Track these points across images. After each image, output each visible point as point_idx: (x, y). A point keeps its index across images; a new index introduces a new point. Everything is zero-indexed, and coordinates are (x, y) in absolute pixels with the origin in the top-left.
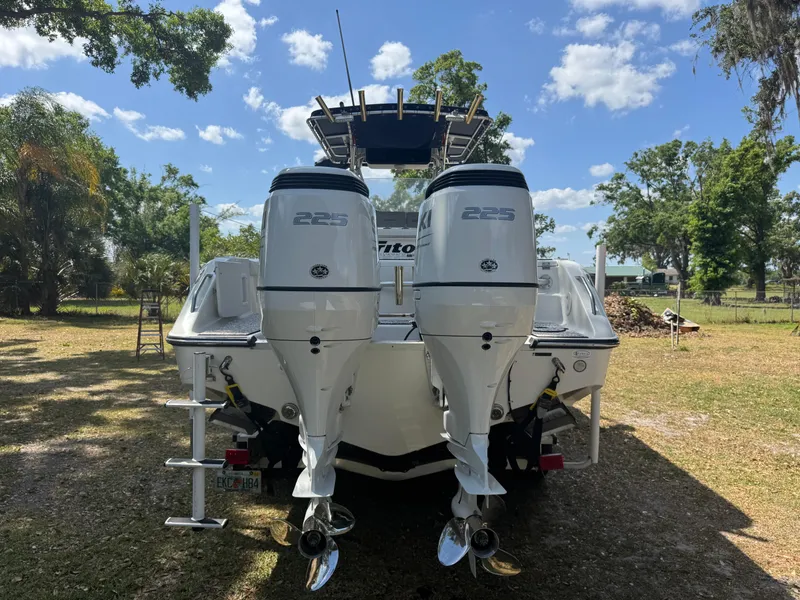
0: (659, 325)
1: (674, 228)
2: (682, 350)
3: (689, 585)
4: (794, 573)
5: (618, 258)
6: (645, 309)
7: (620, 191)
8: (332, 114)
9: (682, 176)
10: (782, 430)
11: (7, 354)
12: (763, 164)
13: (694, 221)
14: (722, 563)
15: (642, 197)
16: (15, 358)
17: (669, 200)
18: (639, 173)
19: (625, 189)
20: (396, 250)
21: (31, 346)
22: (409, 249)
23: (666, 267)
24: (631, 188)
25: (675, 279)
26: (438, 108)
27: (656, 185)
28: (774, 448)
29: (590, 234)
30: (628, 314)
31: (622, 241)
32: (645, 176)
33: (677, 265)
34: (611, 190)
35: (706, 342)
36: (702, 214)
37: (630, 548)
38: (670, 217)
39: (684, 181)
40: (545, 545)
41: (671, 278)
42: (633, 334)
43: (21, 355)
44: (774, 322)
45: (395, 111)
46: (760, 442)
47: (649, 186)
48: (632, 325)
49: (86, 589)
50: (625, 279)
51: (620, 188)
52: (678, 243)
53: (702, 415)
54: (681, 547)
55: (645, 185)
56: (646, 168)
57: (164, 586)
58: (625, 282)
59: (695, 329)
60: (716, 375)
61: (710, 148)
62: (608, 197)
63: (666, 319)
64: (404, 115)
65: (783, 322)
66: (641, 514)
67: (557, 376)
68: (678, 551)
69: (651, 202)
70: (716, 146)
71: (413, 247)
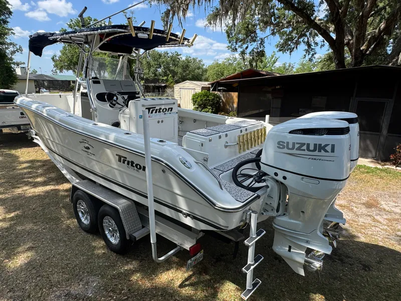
20: (160, 112)
71: (166, 109)
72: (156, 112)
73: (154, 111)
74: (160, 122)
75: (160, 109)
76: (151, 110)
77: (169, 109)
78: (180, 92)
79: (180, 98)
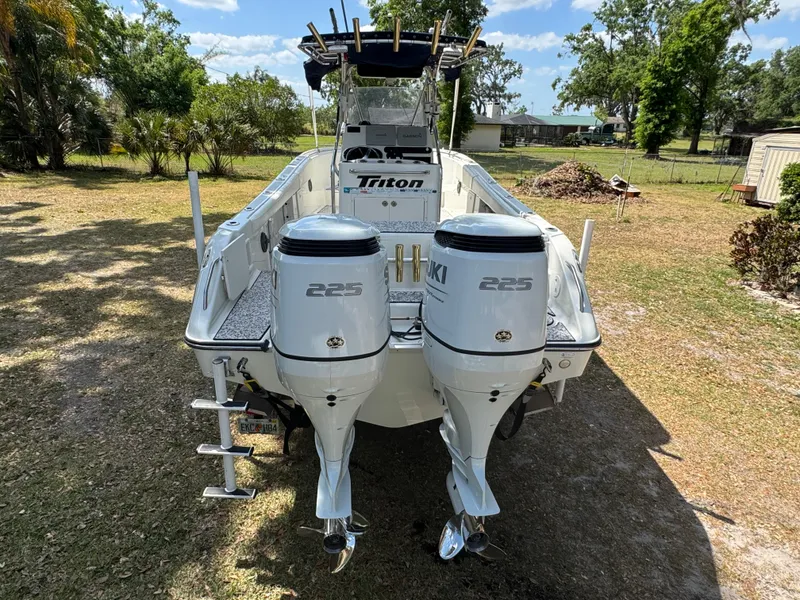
0: (606, 190)
1: (630, 84)
2: (625, 221)
3: (625, 508)
4: (705, 493)
5: (575, 105)
6: (596, 175)
7: (586, 42)
8: (324, 41)
9: (646, 29)
10: (704, 328)
11: (15, 224)
12: (721, 22)
13: (647, 79)
14: (651, 484)
15: (605, 49)
16: (23, 229)
17: (629, 54)
18: (605, 23)
19: (591, 40)
20: (390, 185)
21: (36, 212)
22: (402, 183)
23: (615, 115)
24: (596, 40)
25: (621, 128)
26: (437, 40)
27: (619, 37)
28: (697, 349)
29: (554, 86)
30: (582, 180)
31: (582, 92)
32: (611, 28)
33: (626, 114)
34: (579, 41)
35: (646, 210)
36: (657, 72)
37: (579, 467)
38: (627, 74)
39: (646, 34)
40: (512, 466)
41: (618, 126)
42: (584, 200)
43: (27, 225)
44: (702, 183)
45: (391, 41)
46: (684, 343)
47: (613, 37)
48: (584, 191)
49: (142, 536)
50: (579, 129)
51: (587, 39)
52: (630, 95)
53: (641, 309)
54: (620, 465)
55: (609, 36)
56: (613, 18)
57: (207, 529)
58: (578, 132)
59: (636, 195)
60: (652, 254)
62: (575, 48)
63: (613, 184)
64: (401, 44)
65: (710, 182)
66: (589, 427)
67: (544, 373)
68: (617, 470)
69: (612, 54)
71: (406, 182)
72: (381, 185)
73: (377, 184)
74: (390, 205)
75: (392, 180)
76: (370, 180)
77: (413, 182)
78: (764, 158)
79: (762, 171)
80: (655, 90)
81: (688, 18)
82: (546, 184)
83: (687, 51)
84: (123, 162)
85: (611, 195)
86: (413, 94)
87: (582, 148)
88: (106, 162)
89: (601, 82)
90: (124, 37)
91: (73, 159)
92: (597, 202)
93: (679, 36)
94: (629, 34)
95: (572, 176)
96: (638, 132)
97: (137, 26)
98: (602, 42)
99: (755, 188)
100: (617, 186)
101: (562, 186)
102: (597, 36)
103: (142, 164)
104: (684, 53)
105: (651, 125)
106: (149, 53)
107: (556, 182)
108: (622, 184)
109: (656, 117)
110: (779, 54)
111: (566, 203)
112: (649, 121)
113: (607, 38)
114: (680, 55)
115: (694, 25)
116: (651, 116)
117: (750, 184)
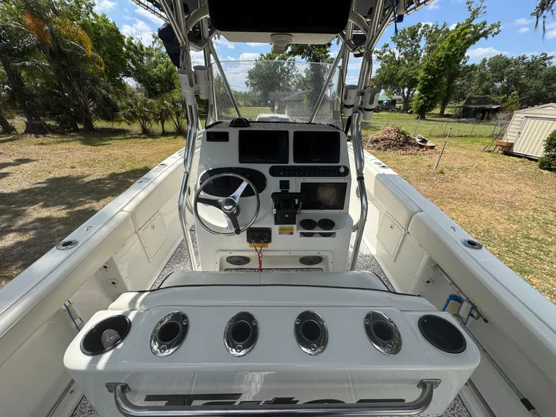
0: (414, 145)
1: (410, 77)
2: (441, 172)
6: (408, 135)
7: (384, 54)
9: (418, 46)
13: (422, 74)
15: (395, 58)
18: (396, 43)
19: (387, 53)
24: (391, 53)
27: (403, 51)
30: (399, 138)
32: (399, 45)
34: (380, 54)
36: (428, 70)
38: (409, 71)
41: (399, 101)
42: (402, 152)
44: (462, 136)
47: (400, 51)
48: (402, 146)
51: (385, 52)
55: (398, 51)
56: (400, 40)
59: (432, 147)
61: (436, 28)
62: (378, 58)
63: (418, 140)
69: (399, 61)
70: (439, 28)
78: (522, 124)
79: (519, 133)
80: (427, 80)
81: (450, 37)
82: (377, 141)
83: (447, 57)
84: (124, 126)
85: (417, 148)
86: (292, 84)
87: (381, 113)
88: (116, 126)
89: (392, 76)
90: (143, 55)
91: (99, 124)
92: (411, 154)
93: (443, 48)
94: (409, 49)
95: (393, 135)
96: (413, 104)
97: (149, 48)
98: (394, 54)
99: (512, 144)
100: (420, 142)
101: (387, 142)
102: (392, 51)
103: (136, 127)
104: (445, 58)
105: (421, 101)
106: (156, 63)
107: (383, 140)
108: (424, 141)
109: (425, 96)
110: (485, 60)
111: (390, 154)
112: (421, 98)
113: (397, 52)
114: (442, 60)
115: (452, 42)
116: (423, 95)
117: (509, 141)
